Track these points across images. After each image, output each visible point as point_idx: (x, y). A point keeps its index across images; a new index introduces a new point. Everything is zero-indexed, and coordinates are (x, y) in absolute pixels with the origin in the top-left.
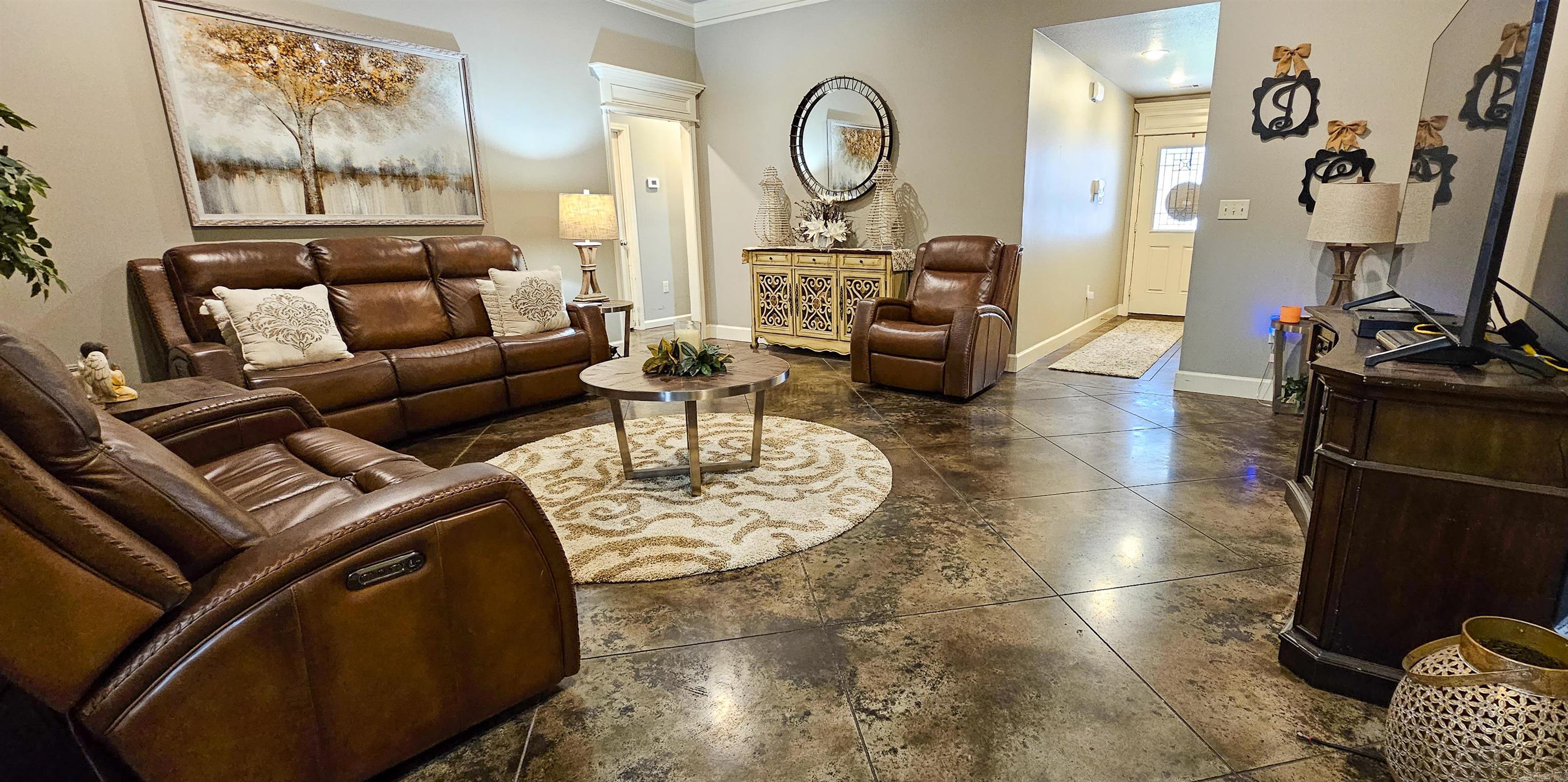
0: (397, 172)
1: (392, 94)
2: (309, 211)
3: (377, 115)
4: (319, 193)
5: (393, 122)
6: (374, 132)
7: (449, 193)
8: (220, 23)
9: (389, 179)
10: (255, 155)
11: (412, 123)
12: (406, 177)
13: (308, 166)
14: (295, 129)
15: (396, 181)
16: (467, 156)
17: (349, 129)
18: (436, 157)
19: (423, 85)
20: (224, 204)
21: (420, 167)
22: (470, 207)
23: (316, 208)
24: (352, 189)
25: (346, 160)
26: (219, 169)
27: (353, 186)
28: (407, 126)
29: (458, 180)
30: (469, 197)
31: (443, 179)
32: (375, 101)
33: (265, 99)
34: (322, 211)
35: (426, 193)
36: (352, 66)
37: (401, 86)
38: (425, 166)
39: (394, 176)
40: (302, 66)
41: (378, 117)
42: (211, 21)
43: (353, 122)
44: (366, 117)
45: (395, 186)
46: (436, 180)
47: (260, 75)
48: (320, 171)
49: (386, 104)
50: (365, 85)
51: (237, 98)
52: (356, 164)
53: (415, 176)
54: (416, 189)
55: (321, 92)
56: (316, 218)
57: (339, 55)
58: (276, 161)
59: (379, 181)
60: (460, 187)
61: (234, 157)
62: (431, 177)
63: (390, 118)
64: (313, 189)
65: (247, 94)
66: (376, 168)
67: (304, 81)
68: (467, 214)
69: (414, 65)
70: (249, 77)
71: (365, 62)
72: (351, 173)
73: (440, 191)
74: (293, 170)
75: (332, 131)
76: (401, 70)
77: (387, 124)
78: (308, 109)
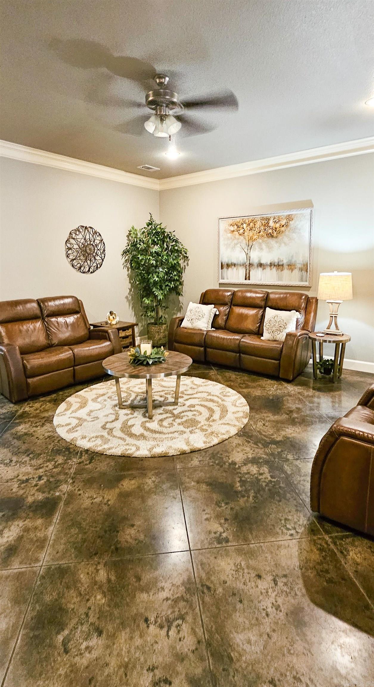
0: (276, 264)
1: (279, 232)
2: (246, 279)
3: (272, 242)
4: (249, 272)
5: (278, 244)
6: (270, 248)
7: (296, 272)
8: (234, 220)
9: (273, 266)
10: (234, 261)
11: (285, 243)
12: (279, 265)
13: (247, 263)
14: (246, 251)
15: (275, 267)
16: (307, 255)
17: (262, 249)
18: (292, 256)
19: (292, 226)
20: (225, 277)
21: (285, 262)
22: (304, 278)
23: (248, 278)
24: (259, 271)
25: (259, 261)
26: (226, 266)
27: (260, 269)
28: (283, 245)
29: (301, 266)
30: (304, 273)
31: (294, 265)
32: (272, 236)
33: (240, 242)
34: (249, 279)
35: (286, 272)
36: (267, 225)
37: (283, 229)
38: (287, 261)
39: (275, 265)
40: (251, 229)
41: (272, 243)
42: (231, 221)
43: (264, 246)
44: (268, 243)
45: (274, 269)
46: (291, 266)
47: (240, 235)
48: (251, 265)
49: (276, 237)
50: (270, 231)
51: (233, 243)
52: (262, 262)
53: (283, 265)
54: (282, 270)
55: (256, 237)
56: (247, 282)
57: (263, 222)
58: (240, 263)
59: (269, 268)
60: (301, 270)
61: (230, 262)
62: (288, 265)
63: (277, 242)
64: (248, 271)
65: (236, 241)
66: (269, 263)
67: (251, 234)
68: (302, 281)
69: (289, 218)
70: (237, 235)
71: (271, 224)
72: (260, 265)
73: (292, 270)
74: (244, 265)
75: (257, 250)
76: (283, 222)
77: (275, 245)
78: (251, 244)
